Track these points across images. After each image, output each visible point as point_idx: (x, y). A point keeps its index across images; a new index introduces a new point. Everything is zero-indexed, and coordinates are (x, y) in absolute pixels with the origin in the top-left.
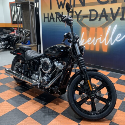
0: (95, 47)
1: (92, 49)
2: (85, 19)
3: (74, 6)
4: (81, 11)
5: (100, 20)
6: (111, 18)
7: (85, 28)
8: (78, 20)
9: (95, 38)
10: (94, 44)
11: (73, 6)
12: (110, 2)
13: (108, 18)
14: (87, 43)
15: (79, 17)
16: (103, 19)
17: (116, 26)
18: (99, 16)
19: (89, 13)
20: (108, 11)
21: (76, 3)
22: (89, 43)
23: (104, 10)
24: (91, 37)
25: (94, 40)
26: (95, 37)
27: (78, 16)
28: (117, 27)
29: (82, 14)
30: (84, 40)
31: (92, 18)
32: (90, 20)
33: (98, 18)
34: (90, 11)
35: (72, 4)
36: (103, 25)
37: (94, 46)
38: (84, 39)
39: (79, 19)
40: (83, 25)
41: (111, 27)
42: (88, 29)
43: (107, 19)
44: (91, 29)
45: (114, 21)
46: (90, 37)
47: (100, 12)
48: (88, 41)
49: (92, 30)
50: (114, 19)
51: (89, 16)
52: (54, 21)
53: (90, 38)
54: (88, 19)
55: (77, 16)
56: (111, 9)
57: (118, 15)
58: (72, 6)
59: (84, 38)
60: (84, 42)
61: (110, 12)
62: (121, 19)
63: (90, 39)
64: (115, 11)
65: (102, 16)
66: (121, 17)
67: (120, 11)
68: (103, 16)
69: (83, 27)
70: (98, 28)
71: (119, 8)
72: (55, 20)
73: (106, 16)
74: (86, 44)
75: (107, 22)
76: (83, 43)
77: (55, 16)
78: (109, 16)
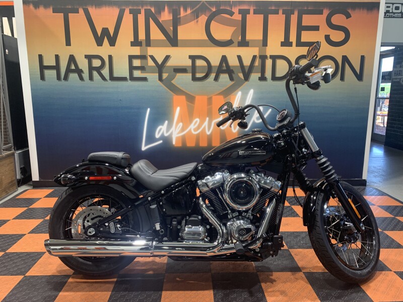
0: (210, 138)
1: (203, 144)
2: (179, 76)
3: (148, 42)
4: (167, 58)
5: (216, 79)
6: (241, 75)
7: (183, 97)
8: (160, 79)
9: (207, 119)
10: (208, 133)
11: (144, 43)
12: (236, 43)
13: (234, 75)
14: (190, 131)
15: (164, 70)
16: (224, 77)
17: (252, 92)
18: (215, 70)
19: (189, 63)
20: (233, 62)
21: (152, 37)
22: (196, 130)
23: (224, 59)
24: (199, 118)
25: (206, 123)
26: (208, 116)
27: (160, 68)
28: (254, 93)
29: (170, 63)
30: (181, 124)
31: (198, 75)
32: (194, 79)
33: (213, 76)
34: (193, 58)
35: (142, 36)
36: (223, 90)
37: (208, 135)
38: (182, 122)
39: (165, 76)
40: (175, 90)
41: (243, 94)
42: (191, 99)
43: (231, 79)
44: (197, 98)
45: (246, 83)
46: (195, 118)
47: (215, 62)
48: (192, 127)
49: (201, 101)
50: (247, 78)
51: (190, 70)
52: (81, 78)
53: (197, 120)
54: (189, 76)
55: (157, 69)
56: (239, 58)
57: (254, 71)
58: (141, 42)
59: (181, 119)
60: (183, 130)
61: (237, 63)
62: (259, 78)
63: (196, 122)
64: (247, 62)
65: (220, 71)
66: (259, 75)
67: (257, 63)
68: (224, 72)
69: (177, 94)
70: (214, 97)
71: (255, 57)
72: (86, 75)
73: (230, 71)
74: (187, 133)
75: (232, 83)
76: (179, 133)
77: (83, 64)
78: (235, 72)
